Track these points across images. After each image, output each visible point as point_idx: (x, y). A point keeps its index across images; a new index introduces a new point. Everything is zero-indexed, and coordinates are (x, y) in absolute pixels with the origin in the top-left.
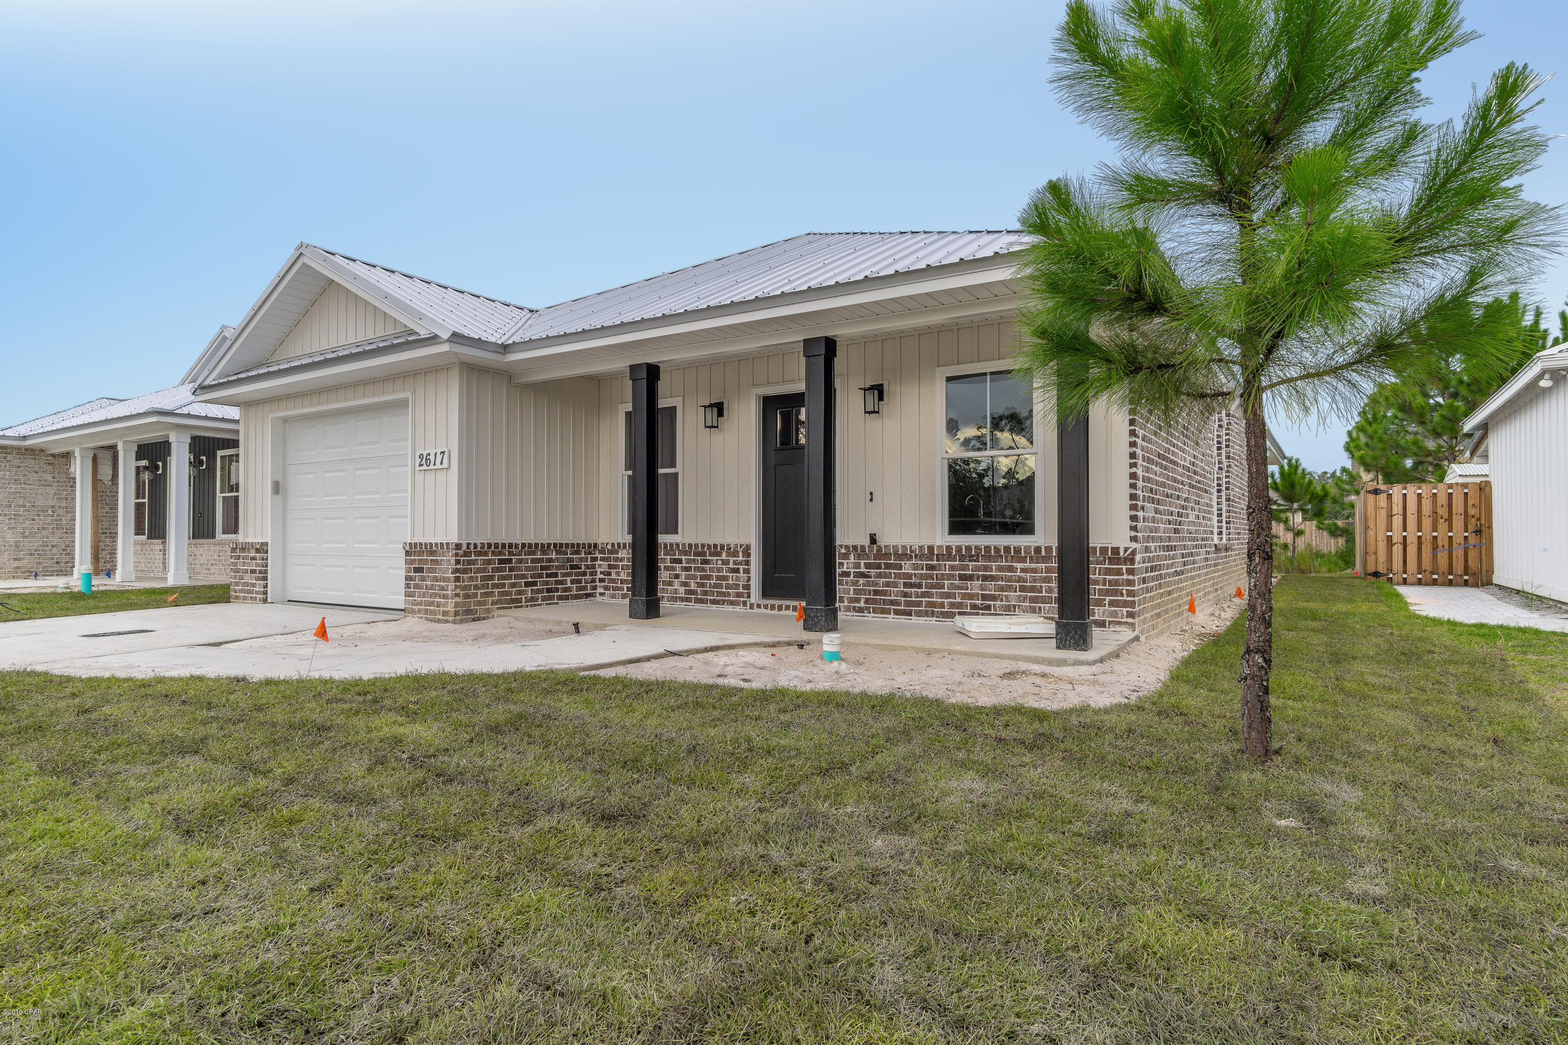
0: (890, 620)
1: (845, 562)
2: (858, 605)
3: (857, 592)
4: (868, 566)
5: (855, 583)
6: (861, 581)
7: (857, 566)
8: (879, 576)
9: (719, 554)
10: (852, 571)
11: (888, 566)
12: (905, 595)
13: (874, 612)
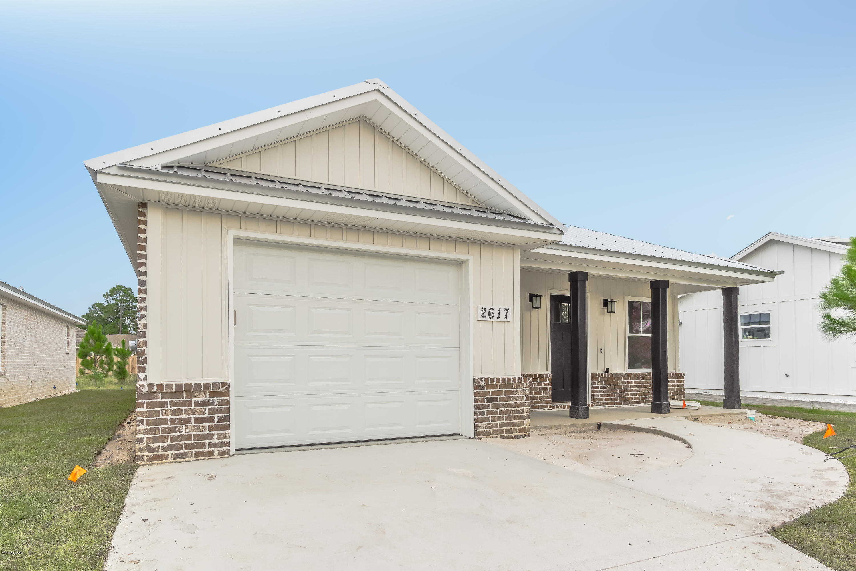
0: (615, 407)
1: (597, 382)
2: (602, 402)
3: (601, 396)
4: (606, 383)
5: (601, 392)
6: (603, 390)
7: (601, 383)
8: (610, 387)
9: (536, 380)
10: (600, 386)
11: (613, 383)
12: (620, 395)
13: (608, 405)
